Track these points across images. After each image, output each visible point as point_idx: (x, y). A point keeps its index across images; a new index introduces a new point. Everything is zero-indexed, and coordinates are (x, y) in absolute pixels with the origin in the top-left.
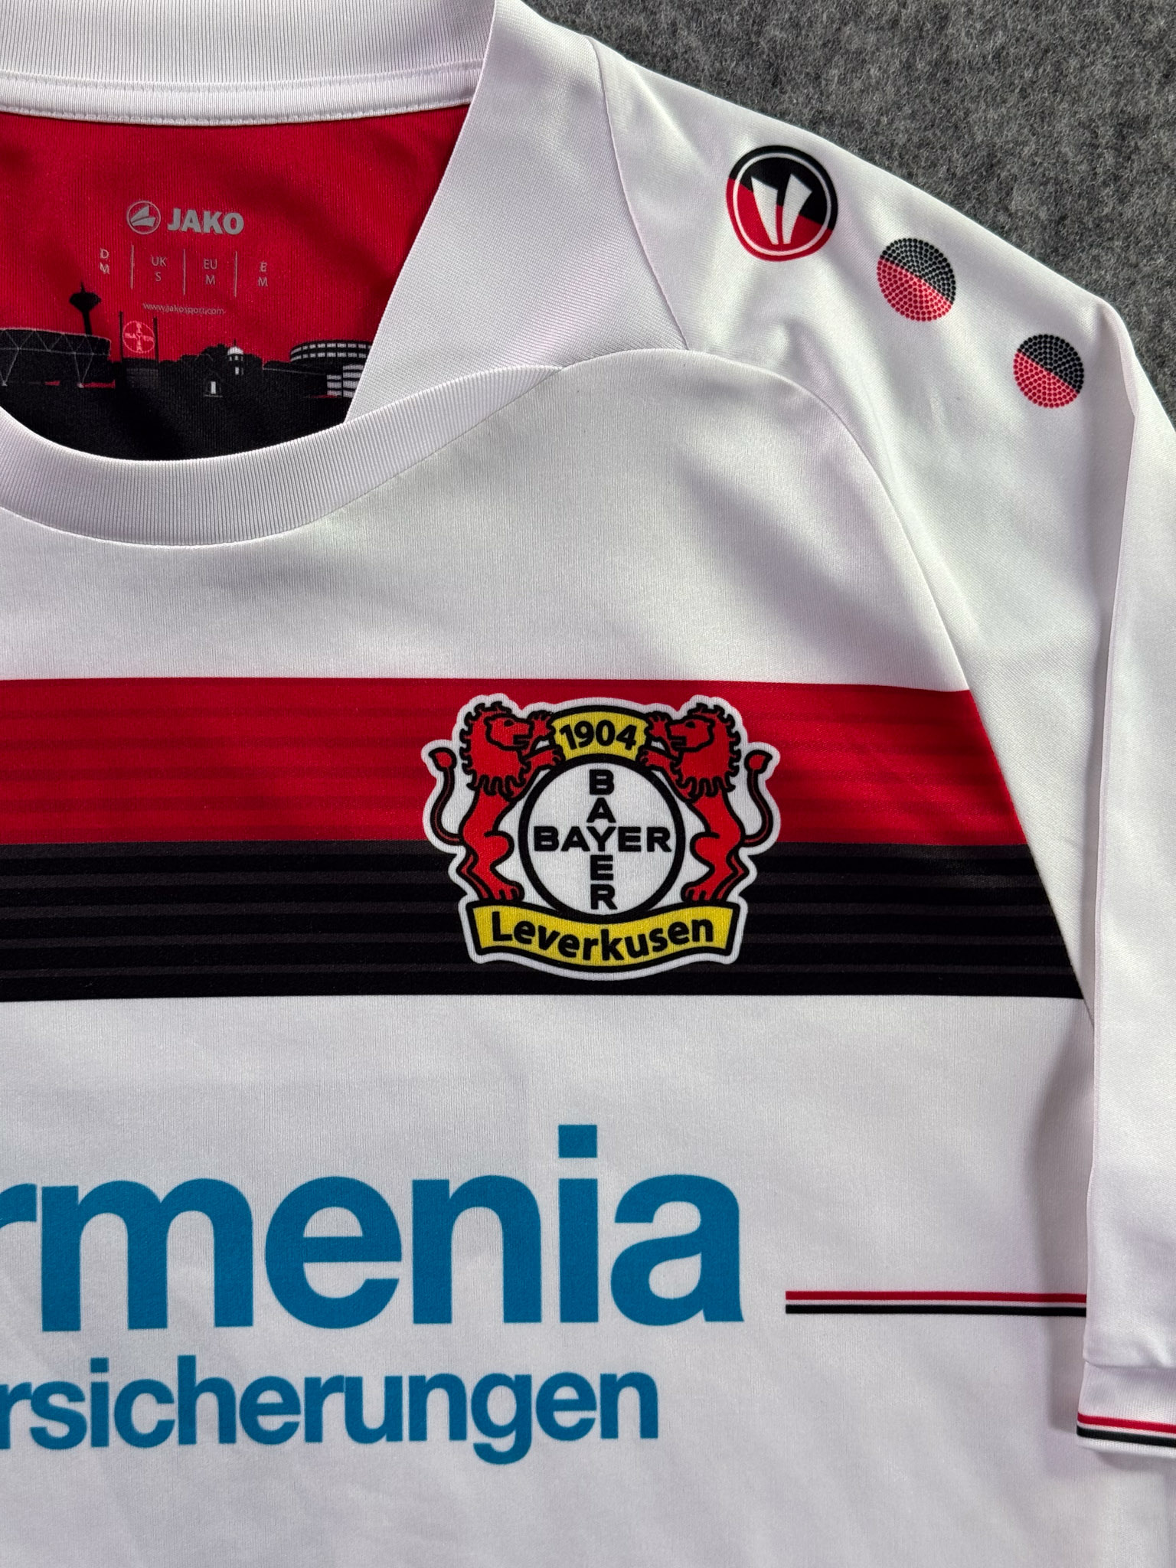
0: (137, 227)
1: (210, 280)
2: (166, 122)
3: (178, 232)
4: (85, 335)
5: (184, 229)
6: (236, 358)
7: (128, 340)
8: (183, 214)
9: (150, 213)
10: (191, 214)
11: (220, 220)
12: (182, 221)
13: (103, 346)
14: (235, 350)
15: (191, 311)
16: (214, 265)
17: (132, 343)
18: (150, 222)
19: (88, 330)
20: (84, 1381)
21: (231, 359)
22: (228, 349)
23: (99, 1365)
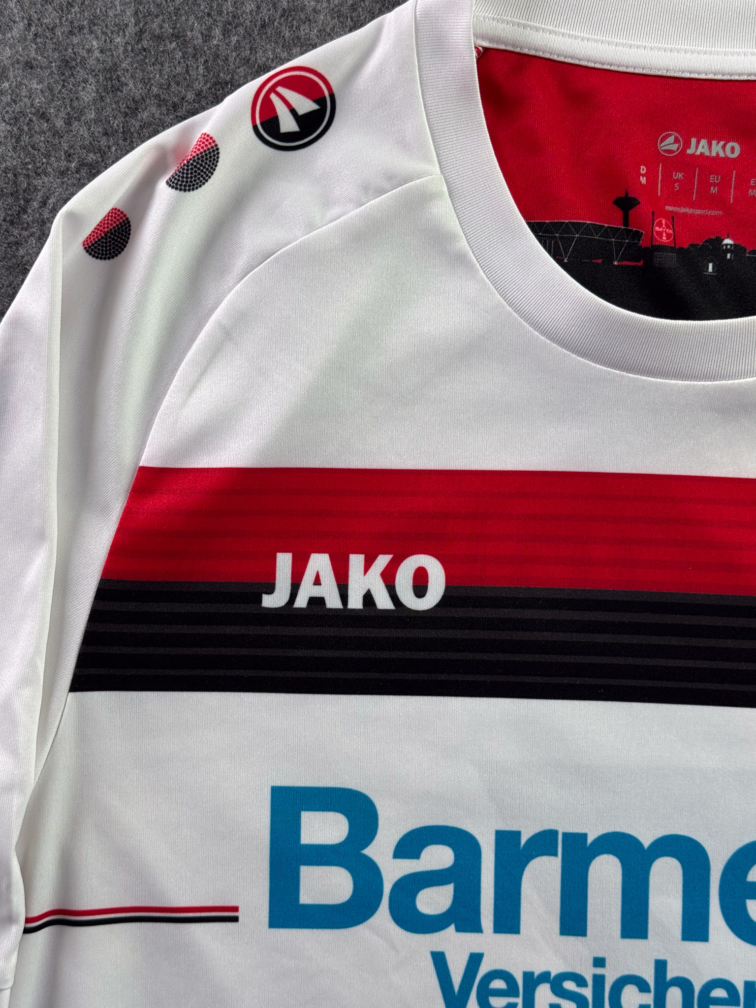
0: (665, 151)
1: (714, 190)
2: (693, 76)
3: (693, 155)
4: (622, 227)
5: (698, 153)
6: (729, 247)
7: (658, 232)
8: (698, 143)
9: (674, 141)
10: (704, 142)
11: (724, 148)
12: (697, 148)
13: (638, 235)
14: (728, 241)
15: (698, 212)
16: (717, 180)
17: (660, 234)
18: (674, 147)
19: (626, 223)
20: (588, 973)
21: (724, 247)
22: (723, 240)
23: (599, 962)
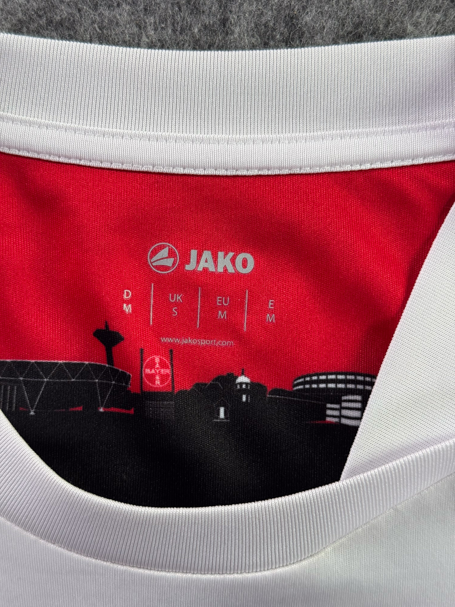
0: (156, 267)
1: (222, 315)
2: (187, 171)
3: (194, 272)
4: (107, 365)
5: (200, 269)
6: (244, 386)
7: (147, 375)
8: (199, 256)
9: (169, 254)
10: (207, 254)
11: (233, 261)
12: (198, 262)
13: (124, 377)
14: (243, 379)
15: (203, 342)
16: (226, 302)
17: (151, 378)
18: (169, 262)
19: (110, 360)
21: (238, 387)
22: (236, 378)
